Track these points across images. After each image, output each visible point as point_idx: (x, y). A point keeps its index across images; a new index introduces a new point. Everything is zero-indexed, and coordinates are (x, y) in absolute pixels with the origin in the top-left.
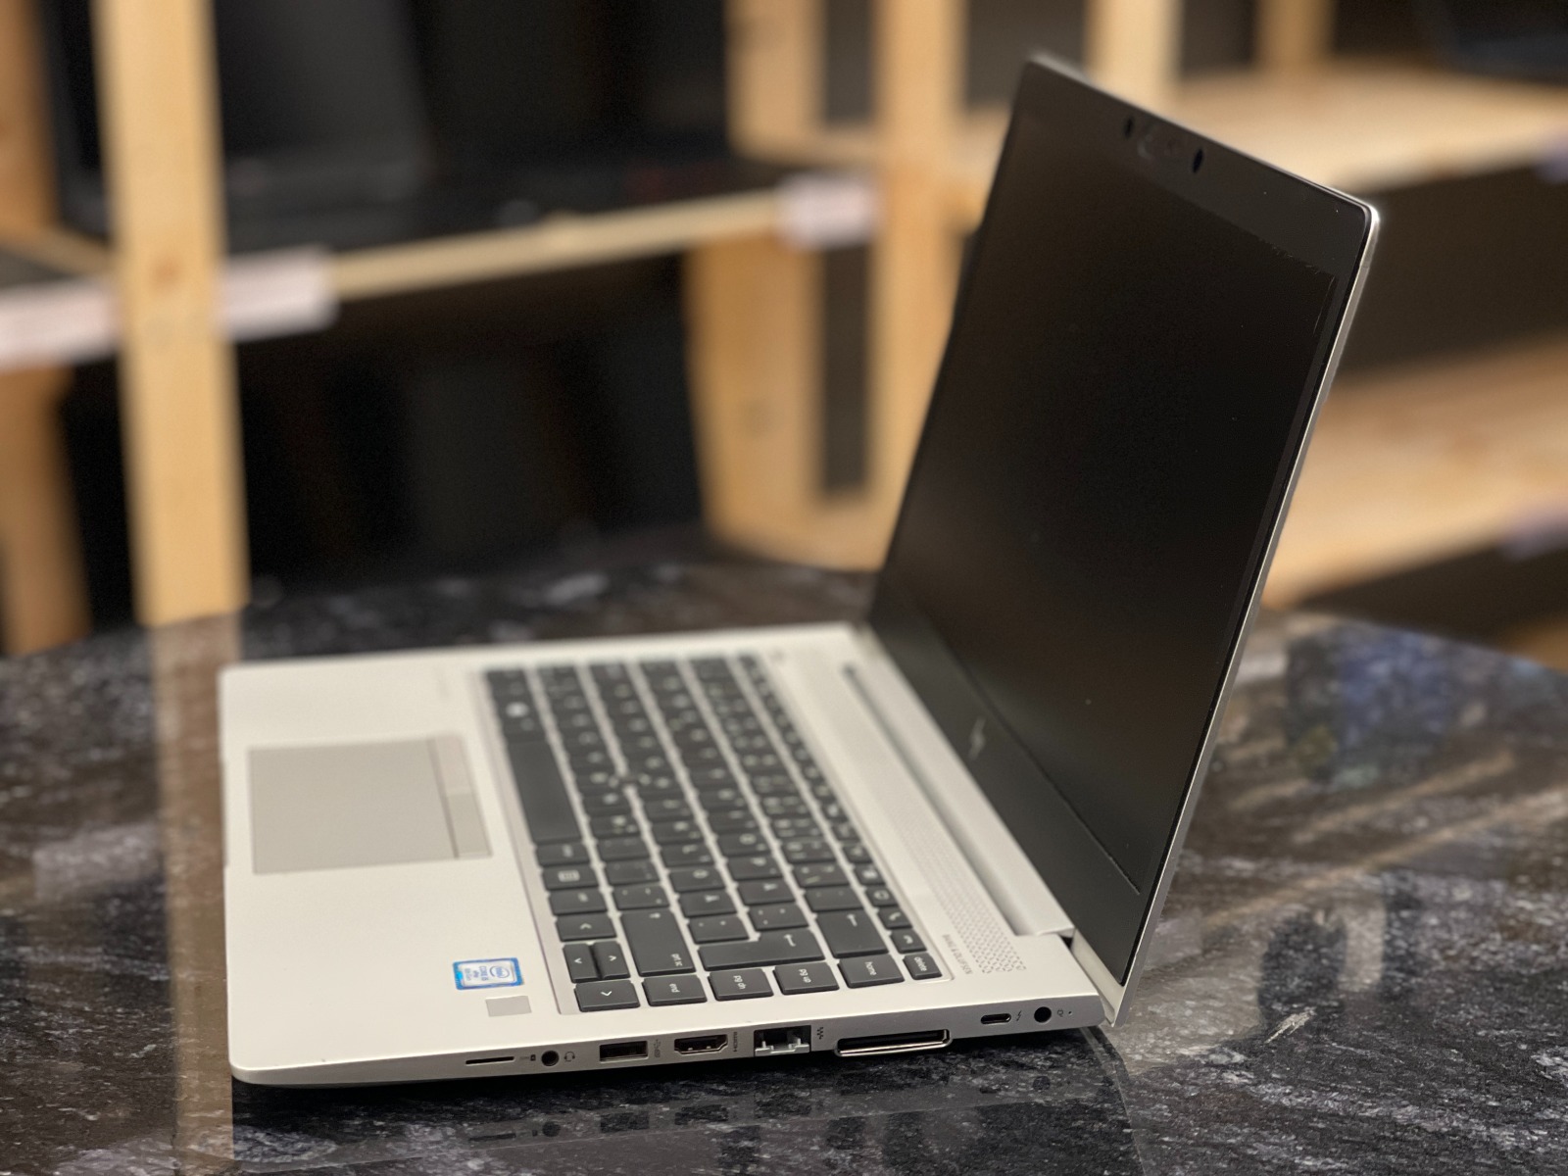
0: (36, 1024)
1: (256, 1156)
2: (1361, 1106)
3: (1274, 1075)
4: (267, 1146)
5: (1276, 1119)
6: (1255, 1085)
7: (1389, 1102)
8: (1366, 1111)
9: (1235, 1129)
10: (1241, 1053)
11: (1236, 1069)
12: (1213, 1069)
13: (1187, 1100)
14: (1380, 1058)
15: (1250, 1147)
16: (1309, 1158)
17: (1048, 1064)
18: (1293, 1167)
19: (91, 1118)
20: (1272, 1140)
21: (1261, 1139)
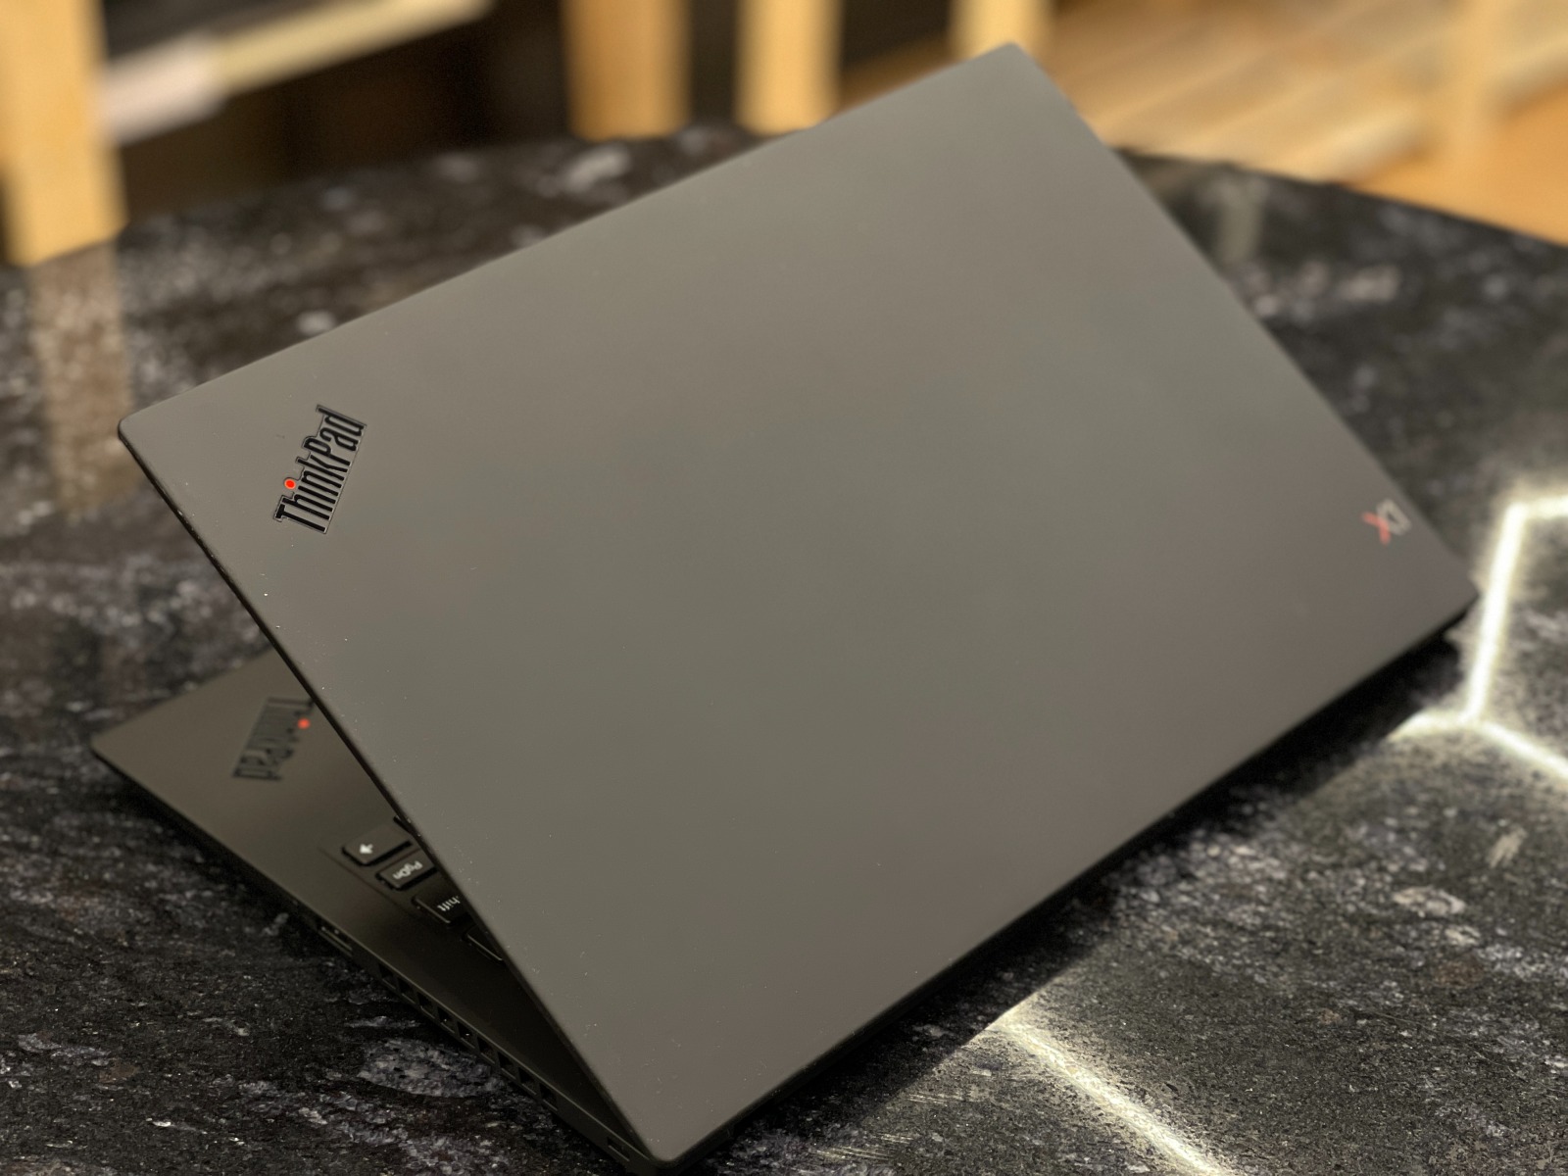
0: (147, 885)
1: (436, 1087)
3: (1501, 932)
4: (444, 1070)
5: (1515, 999)
6: (1483, 946)
9: (1474, 1015)
10: (1459, 897)
11: (1458, 924)
12: (1434, 924)
13: (1416, 972)
15: (1495, 1043)
16: (1558, 1057)
17: (1258, 921)
18: (1546, 1069)
19: (241, 1032)
20: (1516, 1031)
21: (1504, 1030)
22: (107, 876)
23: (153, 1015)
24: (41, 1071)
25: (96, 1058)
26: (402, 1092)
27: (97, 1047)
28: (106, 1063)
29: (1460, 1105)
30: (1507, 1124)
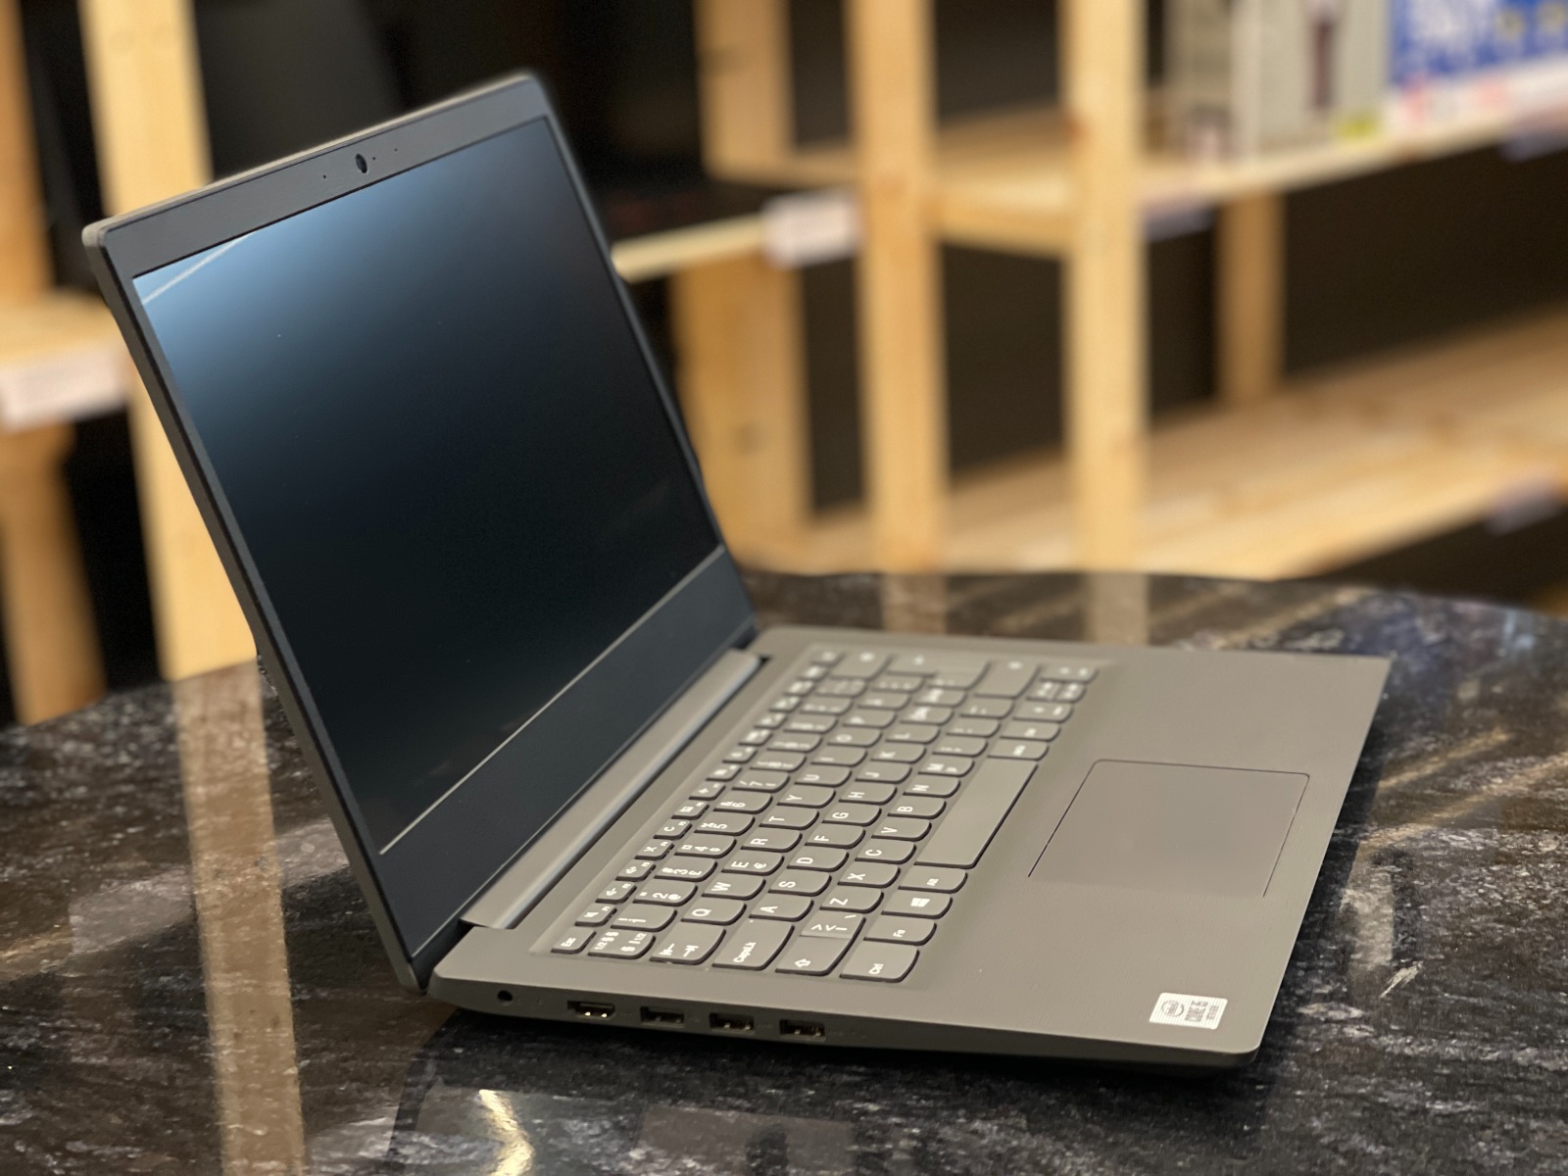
0: (190, 1048)
1: (425, 1158)
2: (1481, 1051)
3: (1393, 1027)
5: (1402, 1068)
6: (1376, 1037)
7: (1508, 1045)
8: (1487, 1055)
9: (1364, 1079)
10: (1358, 1008)
11: (1355, 1024)
12: (1334, 1025)
13: (1315, 1054)
14: (1493, 1005)
15: (1381, 1095)
16: (1439, 1102)
18: (1426, 1111)
19: (259, 1132)
20: (1401, 1087)
21: (1390, 1087)
22: (156, 1045)
23: (184, 1126)
24: (83, 1163)
25: (131, 1153)
26: (396, 1163)
27: (134, 1146)
28: (140, 1156)
29: (1344, 1134)
30: (1386, 1144)
